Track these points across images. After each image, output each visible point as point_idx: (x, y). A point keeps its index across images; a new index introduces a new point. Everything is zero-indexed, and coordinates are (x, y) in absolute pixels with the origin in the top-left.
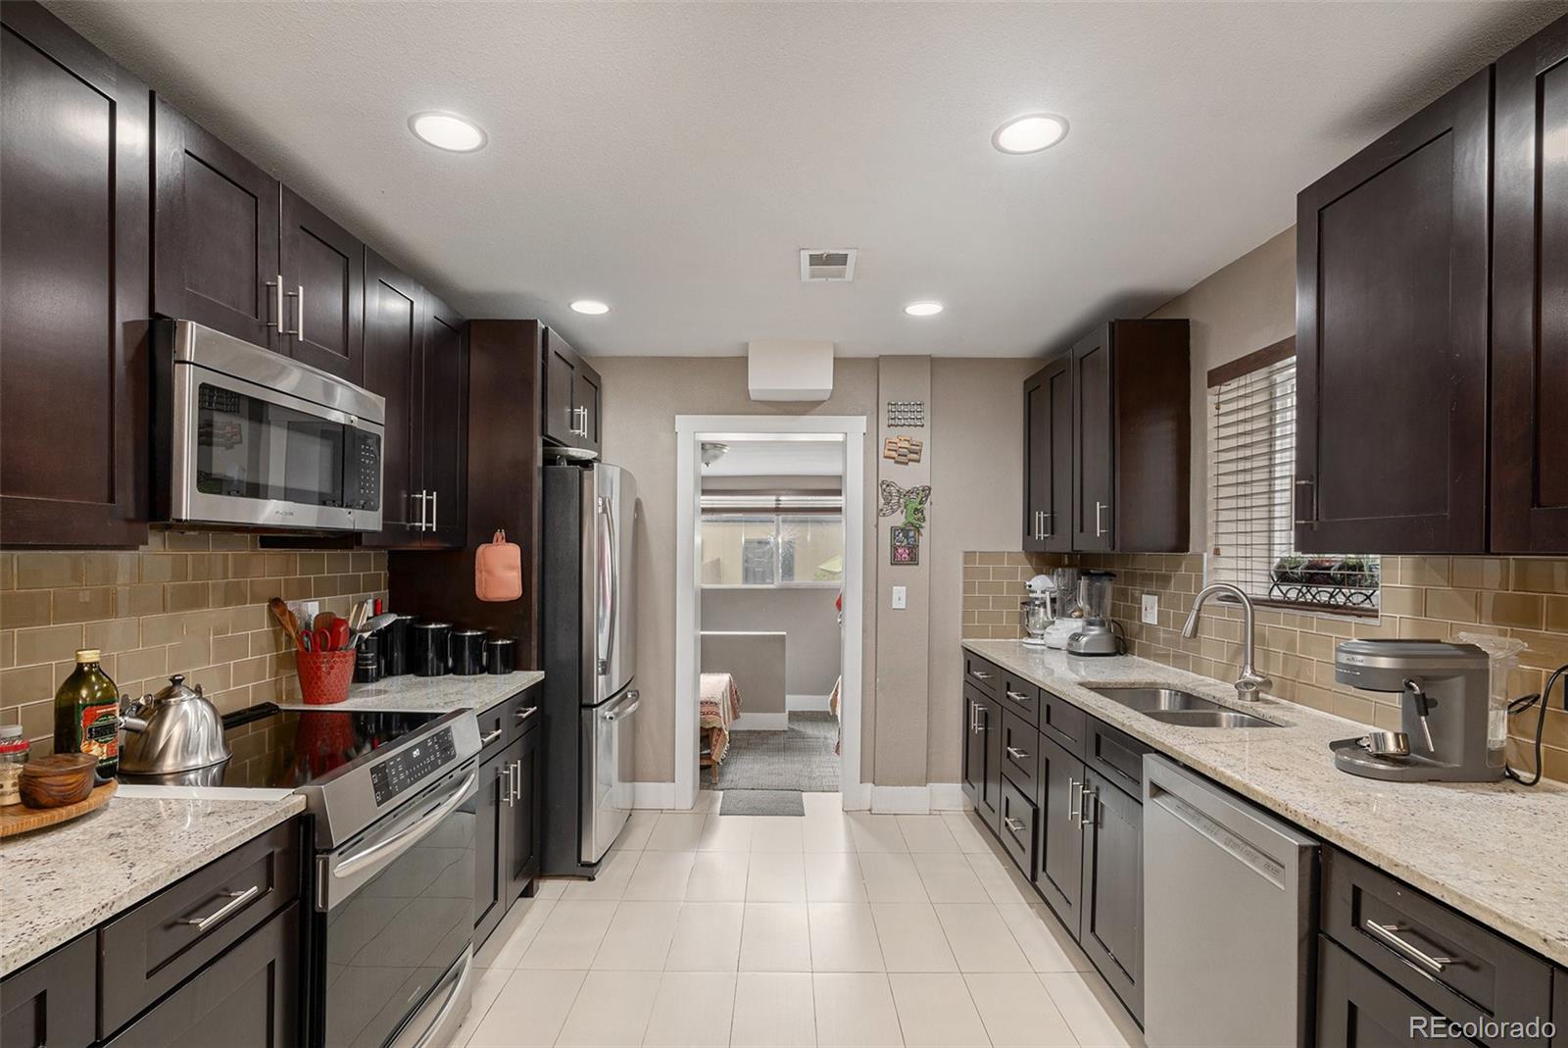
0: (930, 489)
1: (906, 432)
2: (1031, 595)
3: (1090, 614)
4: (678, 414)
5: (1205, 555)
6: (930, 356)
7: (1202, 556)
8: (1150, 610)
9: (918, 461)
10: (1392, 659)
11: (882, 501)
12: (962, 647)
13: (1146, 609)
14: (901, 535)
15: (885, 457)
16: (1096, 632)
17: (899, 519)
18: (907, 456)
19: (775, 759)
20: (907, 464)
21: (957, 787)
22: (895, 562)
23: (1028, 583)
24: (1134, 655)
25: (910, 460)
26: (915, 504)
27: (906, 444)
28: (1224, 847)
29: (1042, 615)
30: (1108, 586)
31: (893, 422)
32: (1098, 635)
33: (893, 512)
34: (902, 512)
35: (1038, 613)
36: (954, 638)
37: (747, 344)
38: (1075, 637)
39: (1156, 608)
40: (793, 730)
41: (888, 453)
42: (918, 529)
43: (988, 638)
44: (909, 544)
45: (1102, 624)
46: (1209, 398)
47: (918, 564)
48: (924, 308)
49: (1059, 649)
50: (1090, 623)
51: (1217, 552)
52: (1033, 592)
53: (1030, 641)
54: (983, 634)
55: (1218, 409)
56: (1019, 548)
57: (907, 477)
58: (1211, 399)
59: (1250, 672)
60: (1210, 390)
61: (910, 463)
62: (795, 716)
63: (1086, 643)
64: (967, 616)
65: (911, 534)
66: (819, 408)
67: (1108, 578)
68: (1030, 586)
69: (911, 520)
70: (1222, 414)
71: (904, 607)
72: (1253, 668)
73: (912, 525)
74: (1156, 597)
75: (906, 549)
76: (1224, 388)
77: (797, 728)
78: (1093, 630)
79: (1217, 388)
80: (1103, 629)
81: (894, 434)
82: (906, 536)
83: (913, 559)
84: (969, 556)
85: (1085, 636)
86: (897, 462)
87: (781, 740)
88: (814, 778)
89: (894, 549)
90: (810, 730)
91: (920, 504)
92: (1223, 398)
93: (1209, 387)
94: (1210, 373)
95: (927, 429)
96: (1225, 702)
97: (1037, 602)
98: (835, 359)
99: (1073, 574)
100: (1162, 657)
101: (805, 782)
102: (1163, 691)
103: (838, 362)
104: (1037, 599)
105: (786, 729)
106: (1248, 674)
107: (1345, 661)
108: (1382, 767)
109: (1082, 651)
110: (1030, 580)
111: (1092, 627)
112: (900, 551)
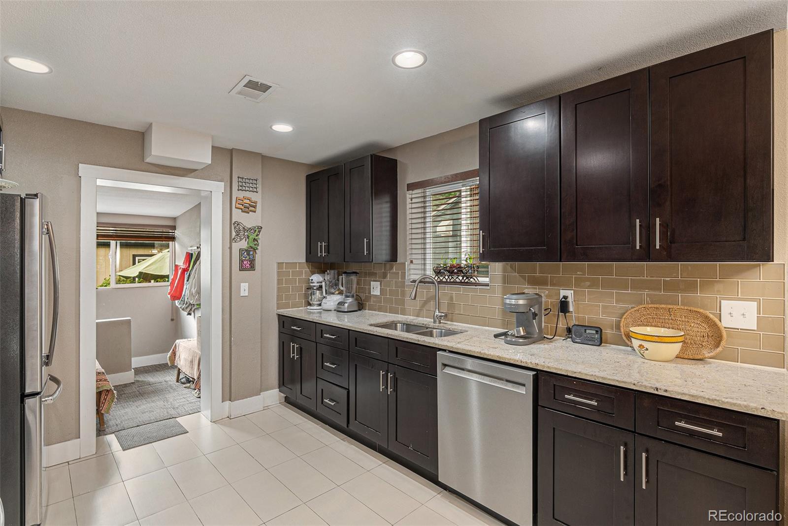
0: (261, 228)
1: (248, 194)
2: (311, 284)
3: (346, 292)
4: (81, 163)
5: (406, 263)
6: (261, 154)
7: (405, 263)
8: (376, 289)
9: (255, 212)
10: (526, 301)
11: (234, 234)
12: (277, 314)
13: (373, 288)
14: (245, 253)
15: (236, 208)
16: (350, 301)
17: (244, 244)
18: (249, 208)
19: (139, 403)
20: (248, 213)
21: (276, 391)
22: (242, 269)
23: (310, 279)
24: (366, 310)
25: (251, 211)
26: (253, 236)
27: (248, 201)
28: (490, 384)
29: (318, 294)
30: (354, 278)
31: (240, 188)
32: (352, 302)
33: (241, 240)
34: (246, 240)
35: (316, 293)
36: (274, 311)
37: (151, 124)
38: (341, 303)
39: (379, 287)
40: (138, 381)
41: (238, 206)
42: (255, 250)
43: (289, 308)
44: (250, 258)
45: (353, 296)
46: (408, 195)
47: (255, 270)
48: (282, 128)
49: (331, 310)
50: (347, 296)
51: (412, 262)
52: (313, 283)
53: (312, 308)
54: (287, 306)
55: (411, 200)
56: (304, 260)
57: (249, 220)
58: (408, 196)
59: (438, 312)
60: (408, 192)
61: (250, 213)
62: (139, 371)
63: (348, 307)
64: (279, 298)
65: (251, 253)
66: (193, 174)
67: (355, 274)
68: (312, 280)
69: (252, 245)
70: (413, 203)
71: (247, 295)
72: (439, 310)
73: (252, 247)
74: (379, 283)
75: (248, 262)
76: (413, 192)
77: (140, 379)
78: (348, 300)
79: (411, 191)
80: (353, 299)
81: (241, 195)
82: (248, 254)
83: (252, 267)
84: (280, 264)
85: (346, 303)
86: (242, 211)
87: (134, 388)
88: (177, 408)
89: (241, 261)
90: (150, 378)
91: (257, 236)
92: (413, 196)
93: (408, 190)
94: (408, 185)
95: (259, 195)
96: (429, 325)
97: (315, 288)
98: (212, 146)
99: (334, 273)
100: (380, 309)
101: (173, 412)
102: (398, 324)
103: (214, 148)
104: (315, 286)
105: (133, 381)
106: (437, 313)
107: (508, 302)
108: (521, 340)
109: (346, 310)
110: (310, 277)
111: (348, 298)
112: (245, 263)
